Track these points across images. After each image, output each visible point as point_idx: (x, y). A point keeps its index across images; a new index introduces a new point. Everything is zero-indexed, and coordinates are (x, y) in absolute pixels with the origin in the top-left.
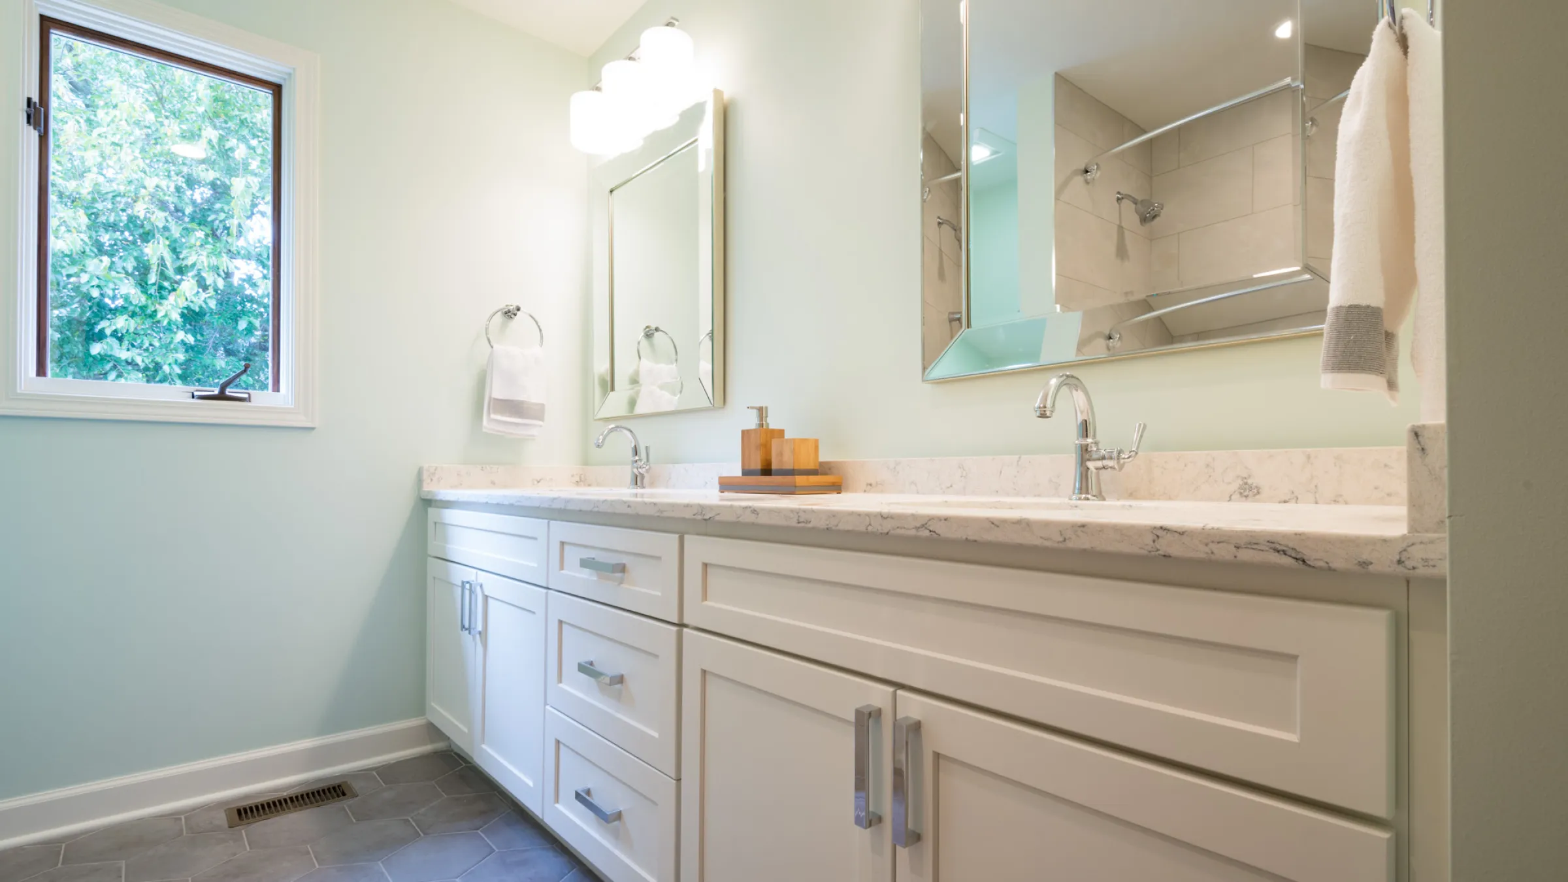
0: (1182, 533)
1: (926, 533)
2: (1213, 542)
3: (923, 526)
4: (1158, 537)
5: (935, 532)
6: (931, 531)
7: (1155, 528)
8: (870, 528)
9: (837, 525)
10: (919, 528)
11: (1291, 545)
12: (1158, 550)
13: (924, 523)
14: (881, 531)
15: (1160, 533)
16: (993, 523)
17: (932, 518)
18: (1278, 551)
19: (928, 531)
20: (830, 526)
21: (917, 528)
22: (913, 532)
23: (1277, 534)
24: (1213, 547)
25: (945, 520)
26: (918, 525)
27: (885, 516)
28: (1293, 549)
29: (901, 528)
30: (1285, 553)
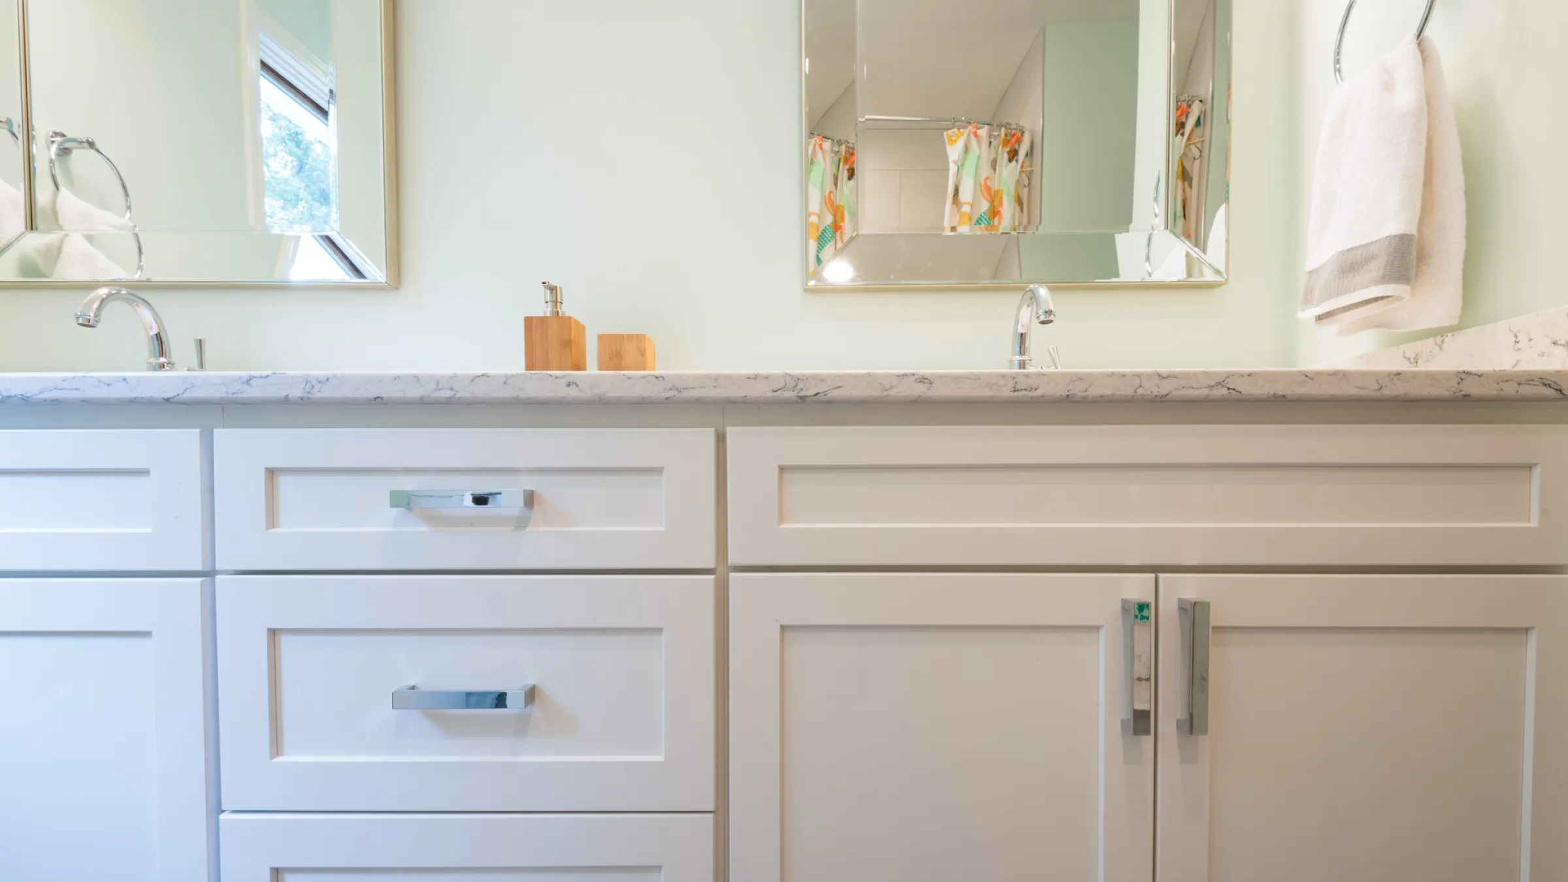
0: (1480, 376)
1: (1224, 391)
2: (1503, 381)
3: (1219, 383)
4: (1462, 379)
5: (1234, 389)
6: (1229, 389)
7: (1459, 372)
8: (1140, 391)
9: (1086, 390)
10: (1213, 386)
11: (1554, 379)
12: (1461, 391)
13: (1220, 380)
14: (1155, 393)
15: (1463, 376)
16: (1306, 376)
17: (1230, 375)
18: (1545, 385)
19: (1226, 389)
20: (1072, 392)
21: (1210, 387)
22: (1205, 392)
23: (1544, 372)
24: (1503, 385)
25: (1249, 375)
26: (1213, 383)
27: (1165, 376)
28: (1555, 383)
29: (1188, 388)
30: (1549, 385)
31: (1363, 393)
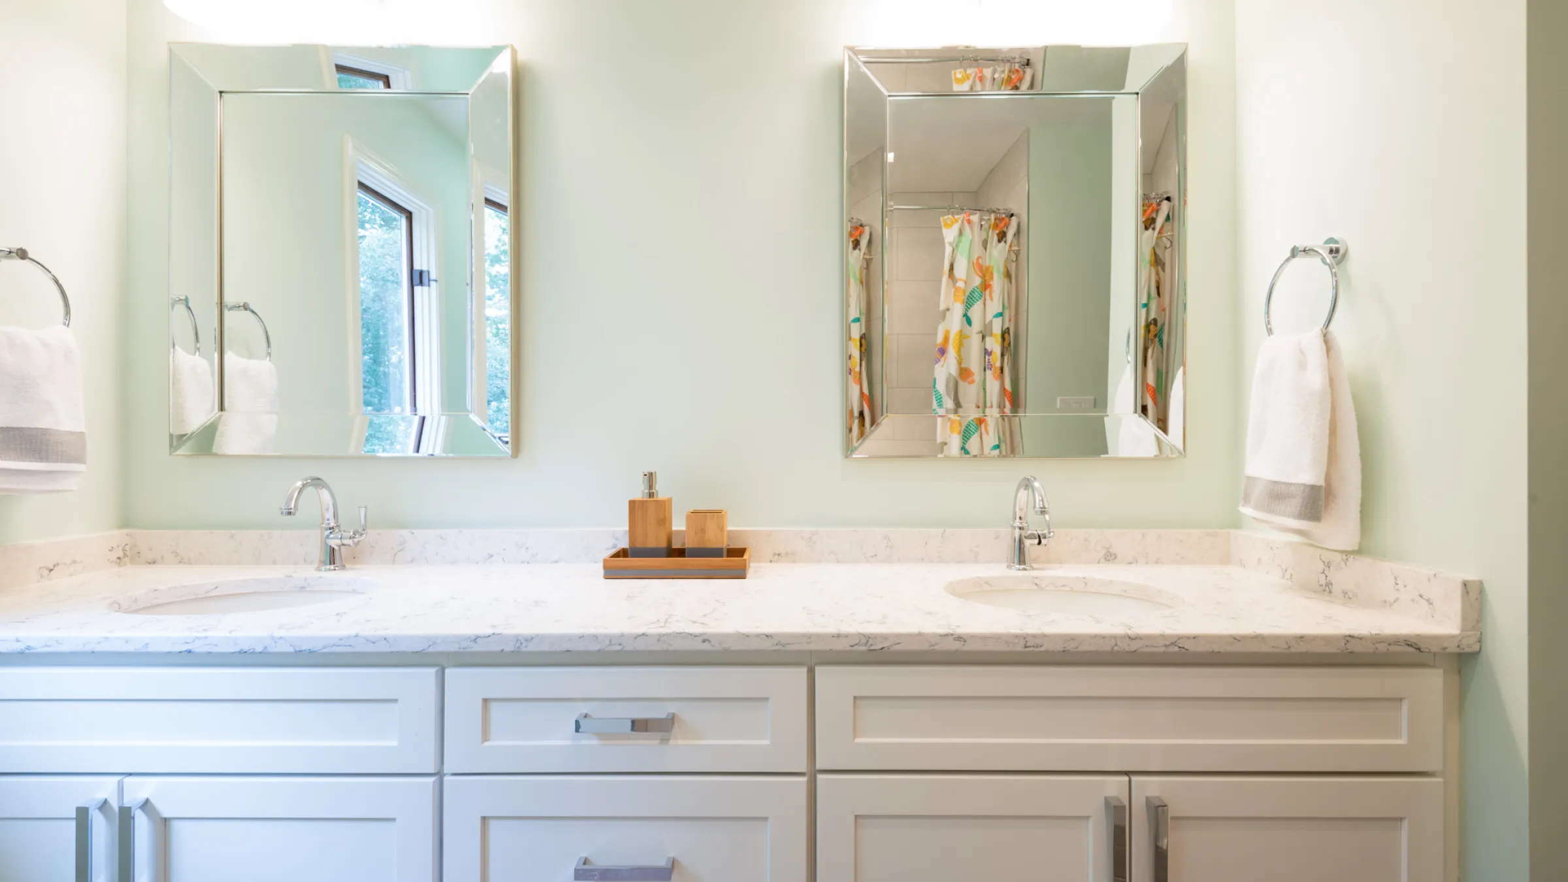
0: (1361, 639)
1: (1176, 649)
2: (1377, 642)
3: (1172, 644)
4: (1348, 641)
5: (1184, 648)
6: (1180, 647)
7: (1346, 636)
8: (1116, 648)
9: (1077, 648)
10: (1168, 645)
11: (1414, 641)
12: (1347, 649)
13: (1173, 641)
14: (1127, 649)
15: (1348, 639)
16: (1235, 639)
17: (1180, 637)
18: (1408, 645)
19: (1177, 648)
20: (1067, 648)
21: (1166, 646)
22: (1162, 649)
23: (1407, 635)
24: (1377, 645)
25: (1194, 638)
26: (1167, 643)
27: (1133, 637)
28: (1416, 644)
29: (1150, 646)
30: (1411, 646)
31: (1276, 650)
